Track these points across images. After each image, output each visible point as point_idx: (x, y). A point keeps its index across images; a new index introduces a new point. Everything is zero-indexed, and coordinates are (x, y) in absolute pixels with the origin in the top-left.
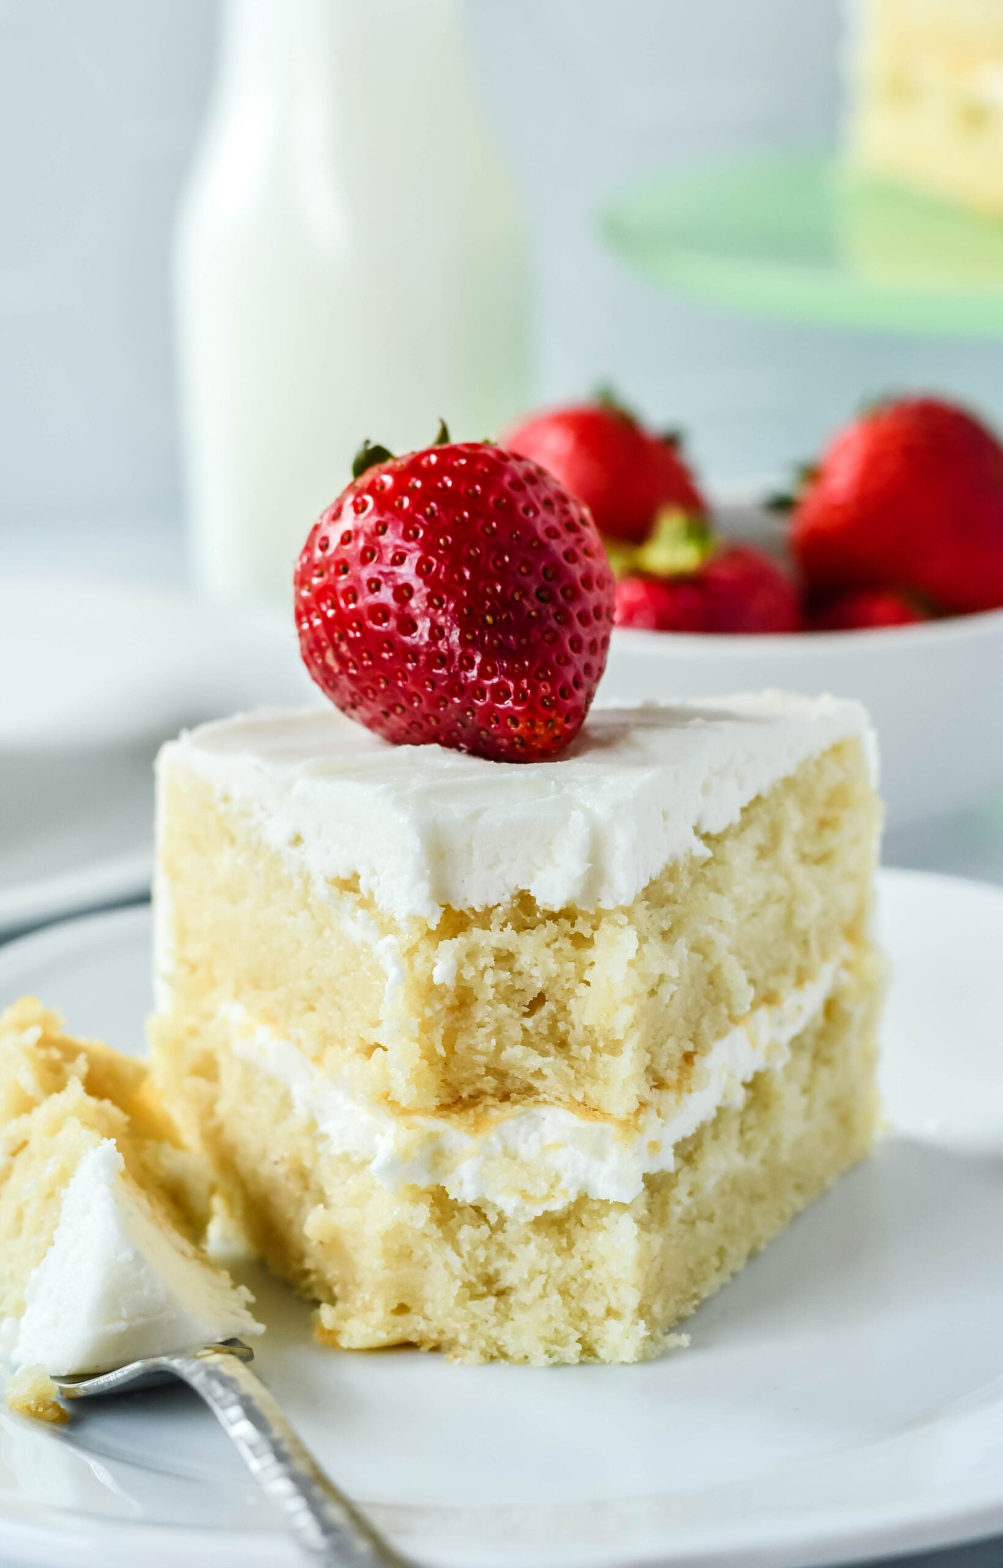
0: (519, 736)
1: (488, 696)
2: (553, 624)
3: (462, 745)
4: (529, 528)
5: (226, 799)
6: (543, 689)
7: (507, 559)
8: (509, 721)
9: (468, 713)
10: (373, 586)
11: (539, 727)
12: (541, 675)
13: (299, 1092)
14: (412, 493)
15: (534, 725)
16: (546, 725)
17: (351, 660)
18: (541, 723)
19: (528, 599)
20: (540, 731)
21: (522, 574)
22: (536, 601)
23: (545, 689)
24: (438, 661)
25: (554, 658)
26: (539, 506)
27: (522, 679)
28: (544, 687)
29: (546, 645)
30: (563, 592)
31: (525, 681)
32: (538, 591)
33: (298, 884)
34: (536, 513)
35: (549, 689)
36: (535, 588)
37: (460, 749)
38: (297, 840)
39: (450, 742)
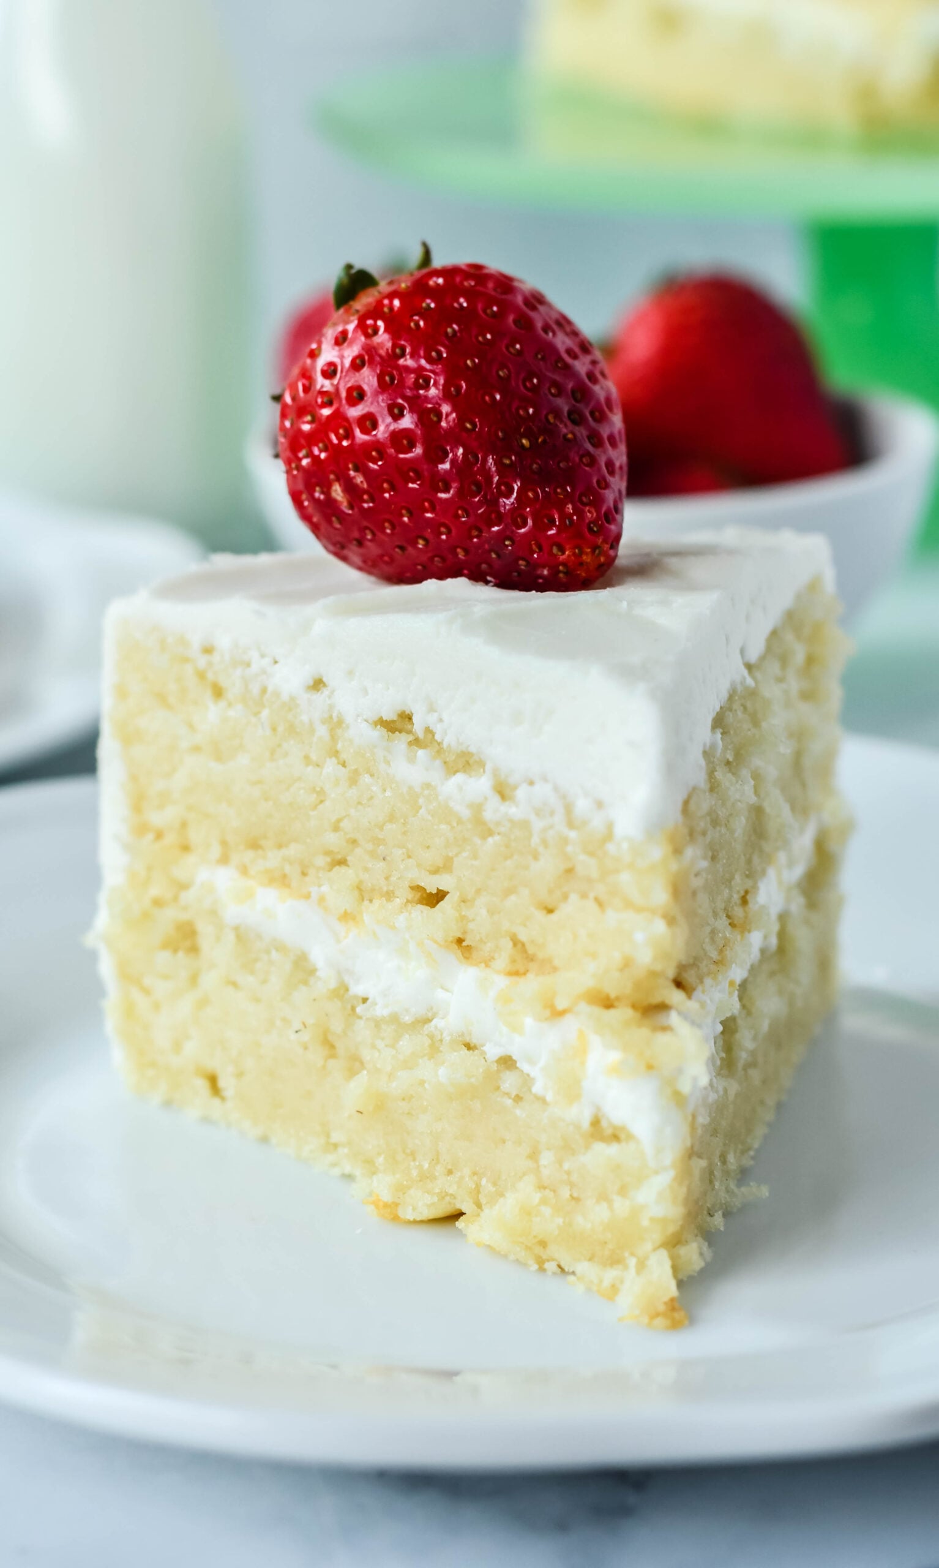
0: (564, 564)
1: (530, 522)
2: (588, 446)
3: (489, 578)
4: (551, 348)
5: (208, 650)
6: (588, 514)
7: (535, 381)
8: (555, 550)
9: (507, 543)
10: (396, 411)
11: (587, 554)
12: (584, 499)
13: (319, 955)
14: (425, 314)
15: (582, 552)
16: (593, 552)
17: (365, 492)
18: (589, 550)
19: (562, 421)
20: (586, 558)
21: (553, 395)
22: (569, 423)
23: (590, 515)
24: (474, 488)
25: (595, 481)
26: (555, 327)
27: (567, 504)
28: (590, 512)
29: (587, 469)
30: (592, 413)
31: (570, 506)
32: (570, 413)
33: (322, 731)
34: (554, 334)
35: (595, 515)
36: (566, 409)
37: (487, 583)
38: (318, 684)
39: (477, 576)
